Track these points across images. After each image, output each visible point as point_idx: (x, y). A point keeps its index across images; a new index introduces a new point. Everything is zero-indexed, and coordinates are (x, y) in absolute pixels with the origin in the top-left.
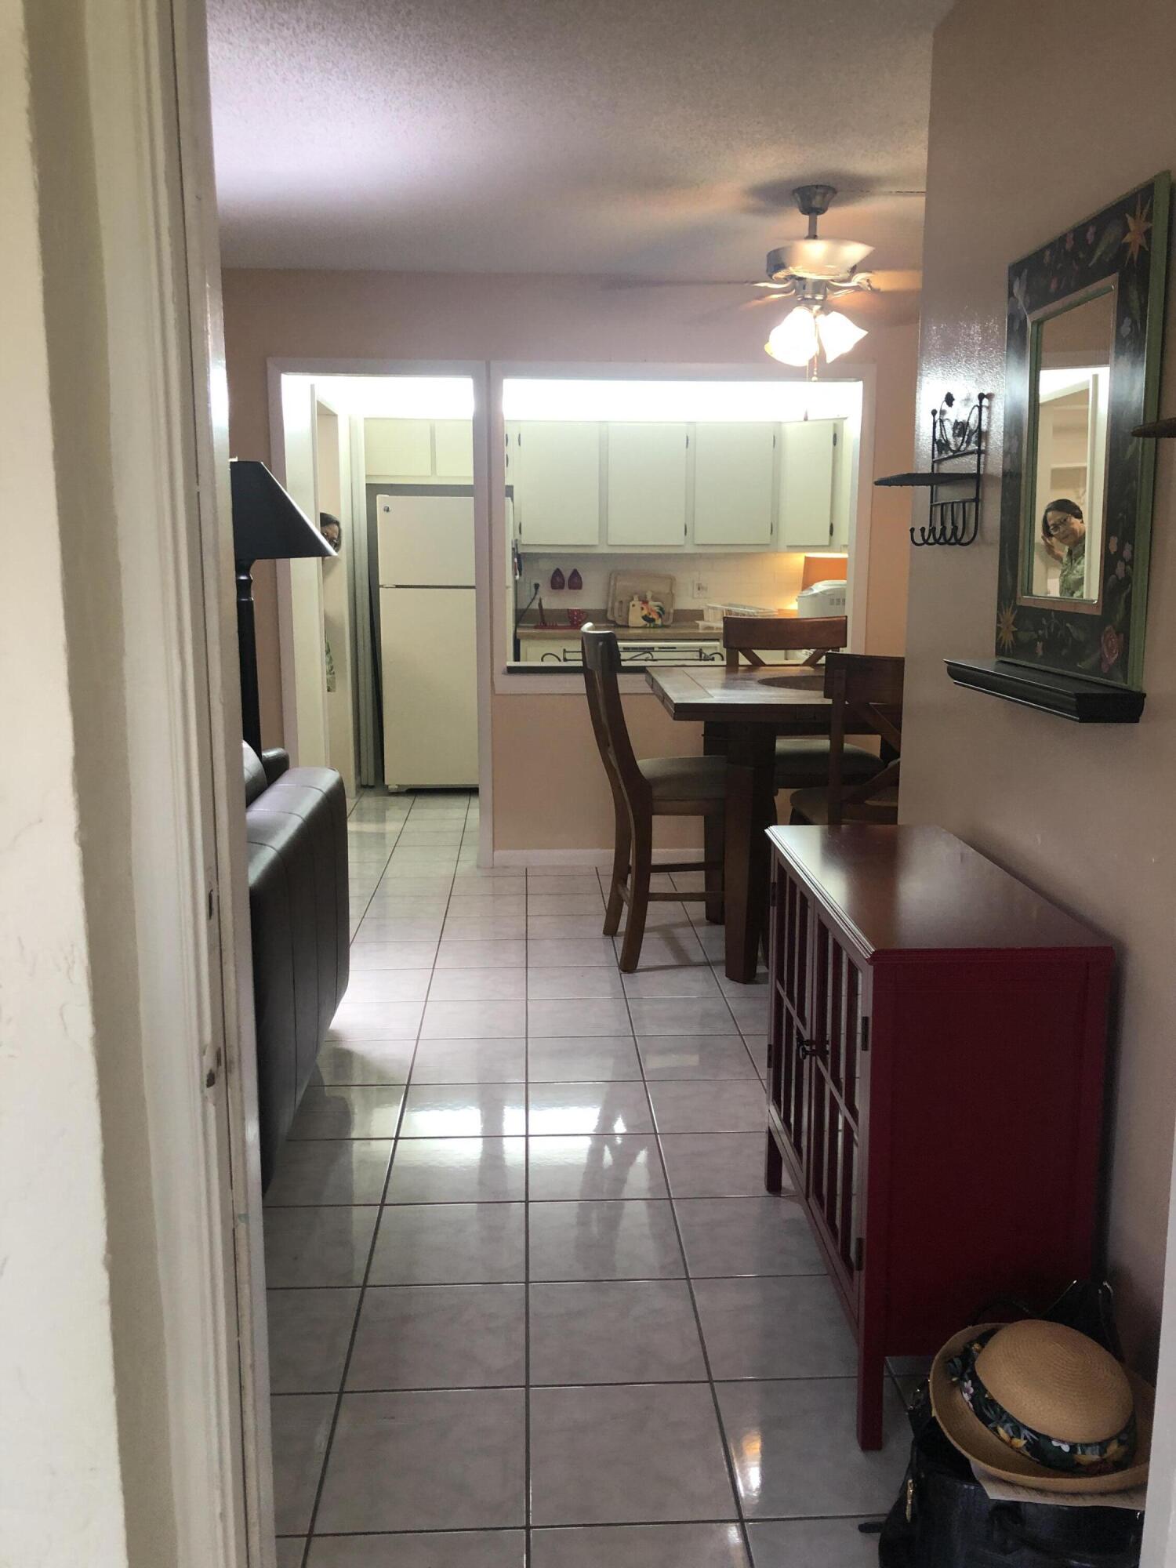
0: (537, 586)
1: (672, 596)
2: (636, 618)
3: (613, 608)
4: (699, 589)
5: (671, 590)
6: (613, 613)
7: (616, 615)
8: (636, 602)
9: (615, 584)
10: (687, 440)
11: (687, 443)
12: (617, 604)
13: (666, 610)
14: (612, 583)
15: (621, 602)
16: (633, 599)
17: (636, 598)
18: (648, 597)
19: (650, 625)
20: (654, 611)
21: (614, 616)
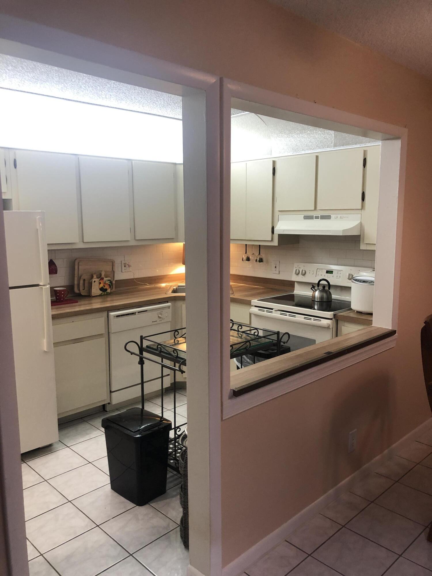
1: (113, 272)
2: (96, 289)
3: (78, 284)
4: (125, 266)
5: (113, 269)
7: (81, 290)
8: (96, 279)
9: (78, 268)
12: (81, 282)
13: (112, 281)
14: (76, 267)
15: (84, 280)
16: (93, 278)
17: (95, 276)
18: (102, 275)
19: (104, 293)
20: (107, 284)
21: (79, 290)
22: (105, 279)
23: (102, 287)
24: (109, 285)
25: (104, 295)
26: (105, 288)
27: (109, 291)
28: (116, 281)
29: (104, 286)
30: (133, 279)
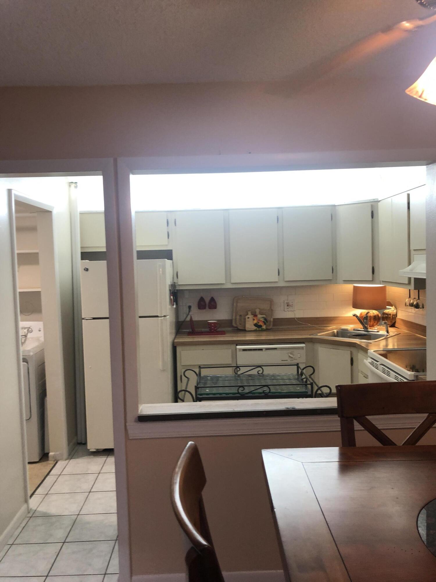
0: (190, 307)
1: (271, 310)
2: (250, 325)
3: (236, 319)
4: (288, 306)
5: (271, 307)
6: (236, 323)
7: (238, 324)
8: (250, 316)
9: (237, 305)
10: (278, 219)
11: (278, 220)
12: (238, 317)
13: (268, 319)
14: (235, 304)
15: (241, 316)
16: (247, 314)
17: (249, 313)
18: (257, 312)
19: (259, 329)
20: (261, 321)
21: (236, 324)
22: (259, 316)
23: (256, 323)
24: (264, 322)
25: (259, 331)
26: (259, 324)
27: (264, 327)
28: (274, 319)
29: (259, 323)
30: (294, 318)
